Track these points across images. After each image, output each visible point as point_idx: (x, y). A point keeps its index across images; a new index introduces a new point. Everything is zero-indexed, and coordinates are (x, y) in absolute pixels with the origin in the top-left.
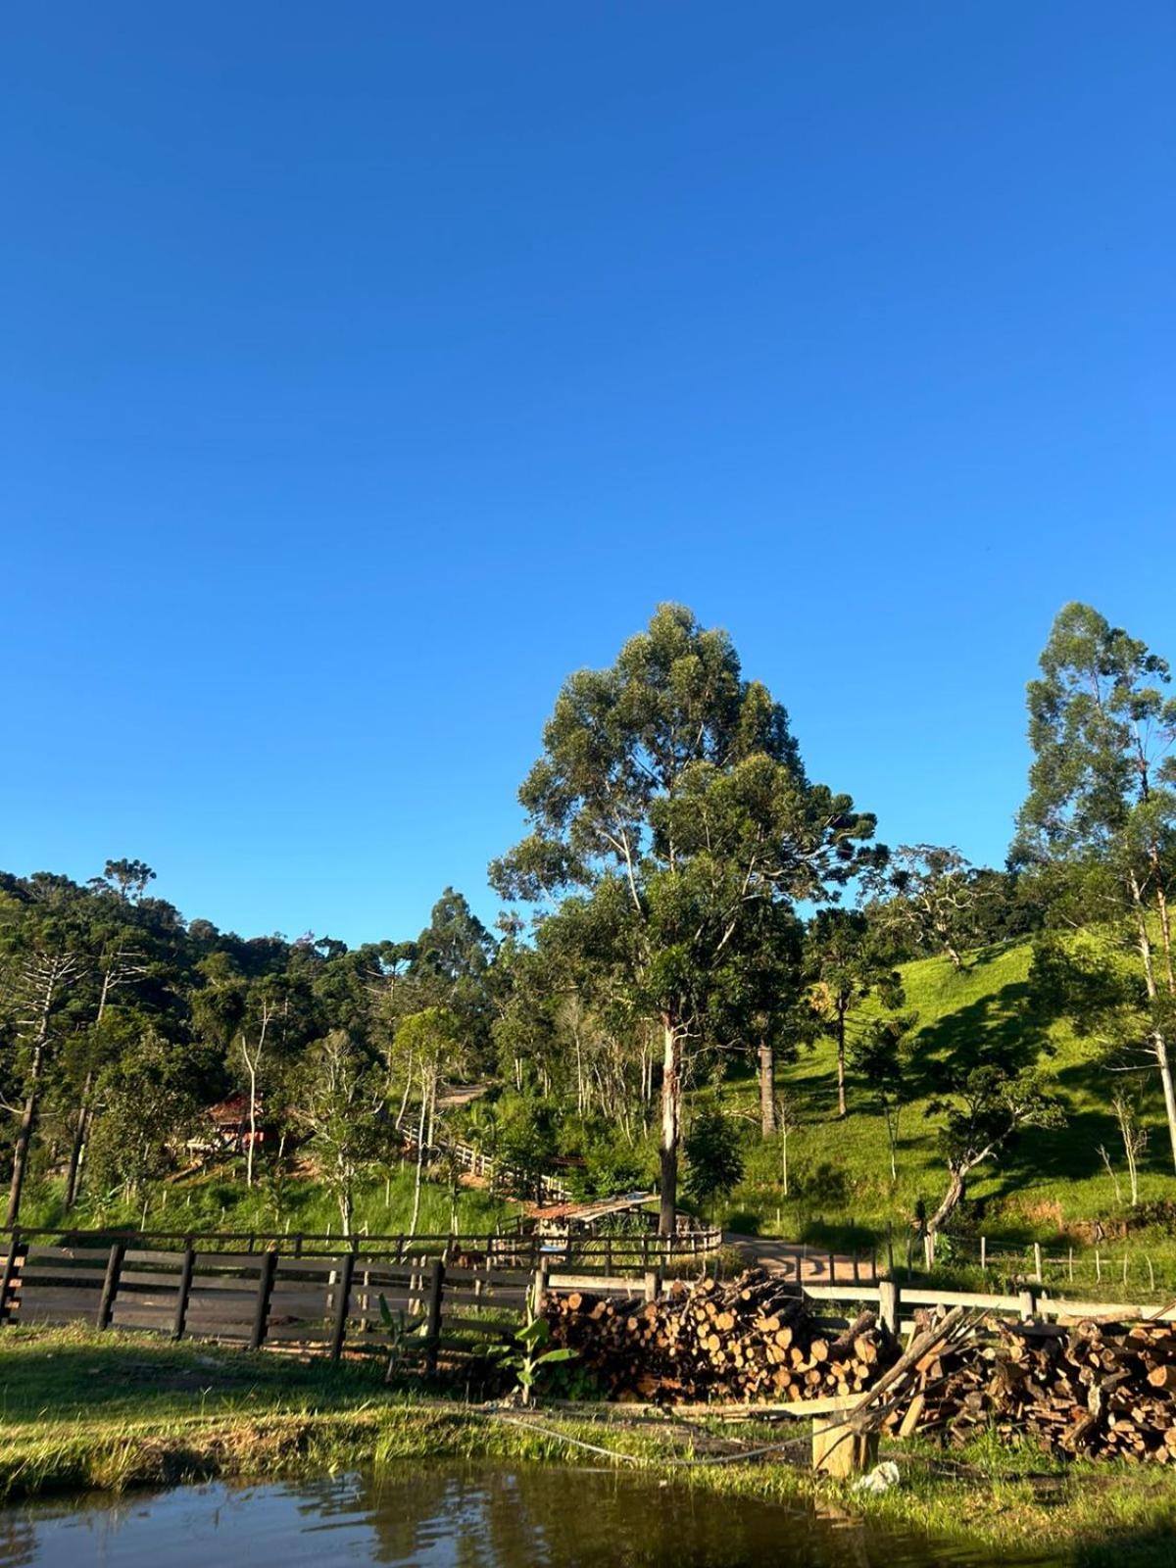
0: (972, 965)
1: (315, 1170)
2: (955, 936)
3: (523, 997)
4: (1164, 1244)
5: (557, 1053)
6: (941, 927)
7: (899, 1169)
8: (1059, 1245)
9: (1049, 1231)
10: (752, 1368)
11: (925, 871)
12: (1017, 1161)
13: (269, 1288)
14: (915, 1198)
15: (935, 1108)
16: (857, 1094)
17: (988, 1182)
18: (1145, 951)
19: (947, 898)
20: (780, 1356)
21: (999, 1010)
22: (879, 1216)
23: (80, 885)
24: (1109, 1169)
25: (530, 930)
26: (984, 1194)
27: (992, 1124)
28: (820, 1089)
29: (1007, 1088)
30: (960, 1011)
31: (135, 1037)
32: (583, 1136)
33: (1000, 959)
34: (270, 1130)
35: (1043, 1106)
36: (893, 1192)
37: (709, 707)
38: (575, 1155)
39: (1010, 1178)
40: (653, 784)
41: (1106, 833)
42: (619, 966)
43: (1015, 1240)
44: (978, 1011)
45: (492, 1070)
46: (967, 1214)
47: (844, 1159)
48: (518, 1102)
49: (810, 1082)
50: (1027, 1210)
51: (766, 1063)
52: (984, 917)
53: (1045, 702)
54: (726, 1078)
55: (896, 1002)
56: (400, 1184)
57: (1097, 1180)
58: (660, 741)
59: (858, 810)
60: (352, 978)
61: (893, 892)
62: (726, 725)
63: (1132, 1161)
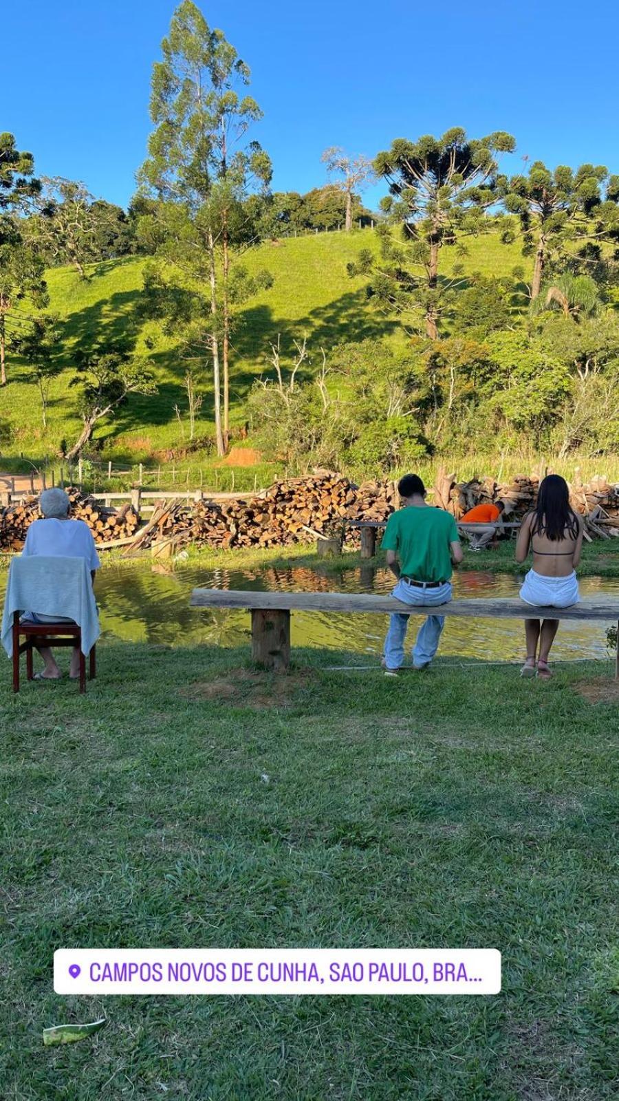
0: (92, 276)
2: (80, 253)
4: (206, 460)
6: (70, 246)
7: (48, 420)
8: (150, 463)
9: (143, 455)
11: (60, 199)
12: (124, 413)
14: (60, 439)
16: (12, 368)
17: (106, 427)
18: (212, 283)
19: (76, 223)
21: (110, 311)
22: (35, 450)
24: (179, 419)
26: (103, 435)
27: (111, 393)
29: (123, 369)
30: (84, 310)
33: (111, 273)
35: (145, 381)
36: (44, 435)
39: (119, 424)
43: (124, 462)
44: (93, 313)
46: (93, 447)
47: (9, 413)
50: (129, 444)
52: (99, 238)
55: (43, 303)
57: (170, 425)
59: (19, 149)
63: (192, 413)
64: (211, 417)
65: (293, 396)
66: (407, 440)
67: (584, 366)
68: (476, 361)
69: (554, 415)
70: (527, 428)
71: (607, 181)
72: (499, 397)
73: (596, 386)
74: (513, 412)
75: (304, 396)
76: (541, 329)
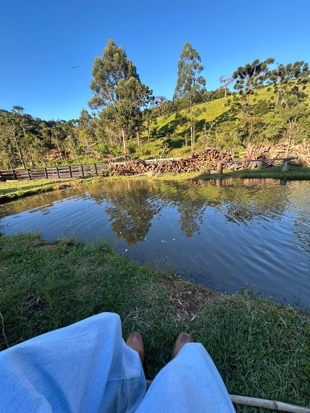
0: (167, 117)
1: (73, 157)
2: (164, 112)
3: (99, 127)
5: (106, 137)
6: (163, 111)
7: (157, 149)
10: (139, 170)
11: (160, 101)
12: (172, 146)
13: (71, 173)
14: (159, 152)
15: (162, 139)
16: (151, 139)
17: (168, 149)
18: (191, 113)
19: (163, 106)
20: (143, 169)
21: (170, 125)
22: (154, 155)
23: (9, 111)
24: (183, 146)
25: (97, 115)
26: (168, 151)
27: (168, 141)
28: (145, 139)
29: (171, 135)
30: (165, 125)
31: (33, 139)
32: (112, 149)
33: (171, 116)
34: (63, 152)
36: (156, 152)
37: (122, 66)
38: (112, 151)
39: (171, 148)
40: (114, 84)
41: (188, 92)
42: (114, 120)
44: (167, 126)
45: (96, 140)
46: (165, 154)
47: (150, 149)
48: (101, 144)
49: (144, 138)
51: (138, 135)
52: (169, 109)
53: (181, 65)
54: (132, 138)
55: (156, 124)
56: (86, 158)
57: (181, 148)
58: (114, 74)
59: (150, 89)
60: (69, 126)
61: (155, 104)
62: (126, 70)
63: (186, 144)
64: (191, 145)
65: (209, 137)
66: (238, 145)
67: (291, 121)
68: (258, 123)
69: (281, 135)
70: (272, 140)
71: (303, 65)
72: (265, 132)
73: (295, 125)
74: (268, 135)
75: (212, 136)
76: (278, 112)
